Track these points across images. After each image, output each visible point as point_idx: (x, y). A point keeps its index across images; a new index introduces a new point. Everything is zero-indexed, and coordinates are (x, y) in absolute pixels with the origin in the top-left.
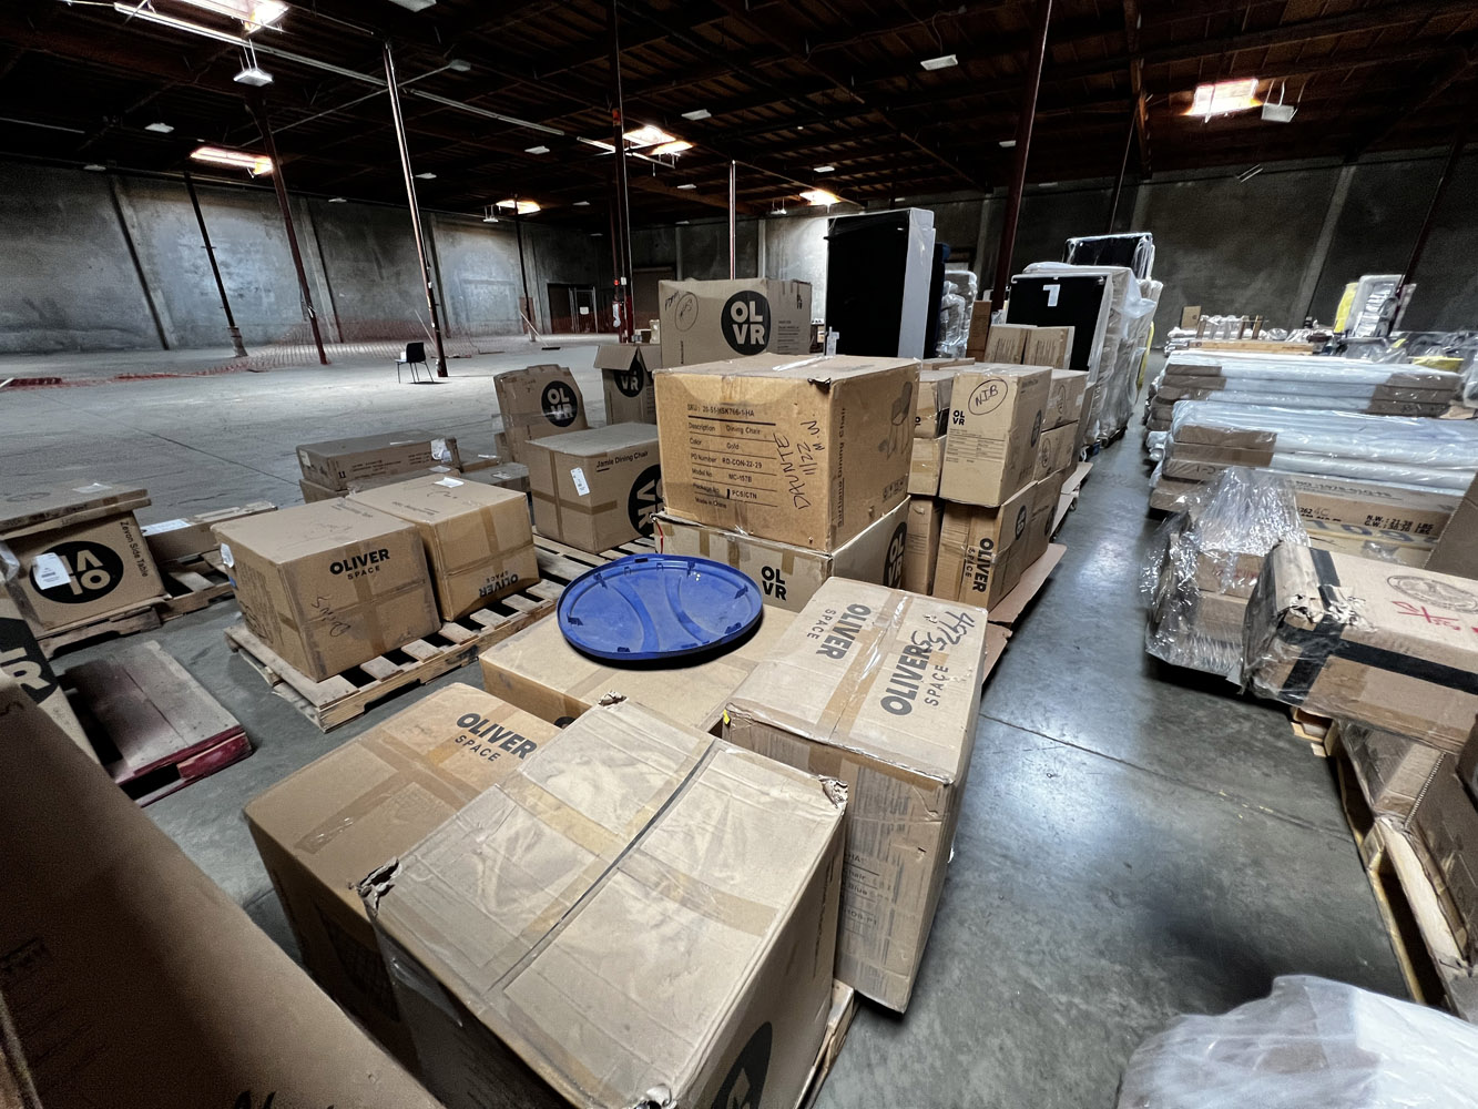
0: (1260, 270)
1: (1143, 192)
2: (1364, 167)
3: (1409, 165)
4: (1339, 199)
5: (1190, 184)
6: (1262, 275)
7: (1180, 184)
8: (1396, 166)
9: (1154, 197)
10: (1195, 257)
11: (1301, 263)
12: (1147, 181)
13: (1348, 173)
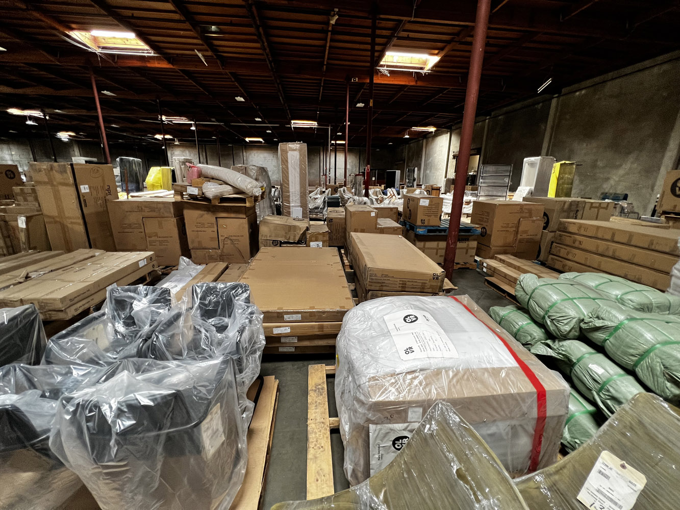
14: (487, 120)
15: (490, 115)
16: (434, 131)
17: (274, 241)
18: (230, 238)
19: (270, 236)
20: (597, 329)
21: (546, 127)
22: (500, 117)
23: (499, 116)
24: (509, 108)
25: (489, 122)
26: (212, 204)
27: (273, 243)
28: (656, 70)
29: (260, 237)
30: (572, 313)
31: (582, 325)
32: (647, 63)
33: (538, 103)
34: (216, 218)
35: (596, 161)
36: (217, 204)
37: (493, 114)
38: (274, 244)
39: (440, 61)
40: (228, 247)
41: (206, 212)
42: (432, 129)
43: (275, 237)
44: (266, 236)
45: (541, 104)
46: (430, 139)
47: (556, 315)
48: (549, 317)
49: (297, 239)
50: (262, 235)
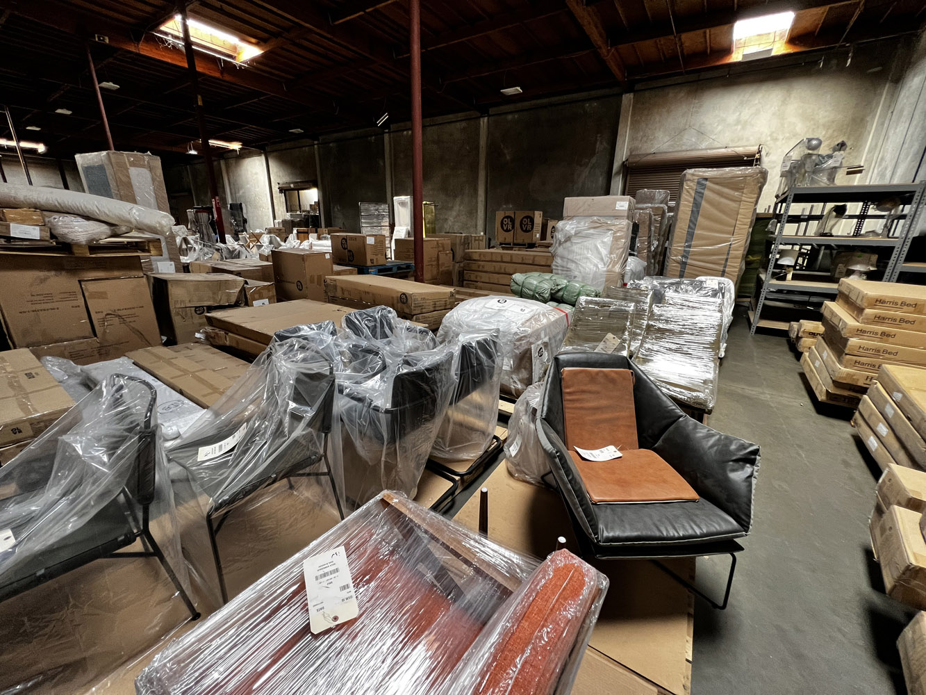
14: (316, 146)
15: (318, 140)
16: (238, 149)
17: (196, 307)
18: (120, 313)
19: (190, 301)
20: (559, 290)
21: (384, 162)
22: (331, 145)
23: (330, 143)
24: (340, 135)
25: (319, 147)
26: (77, 255)
27: (196, 311)
28: (458, 125)
29: (172, 307)
30: (546, 286)
31: (553, 292)
32: (451, 116)
33: (371, 136)
34: (80, 281)
36: (88, 255)
37: (320, 138)
38: (198, 312)
39: (263, 56)
40: (114, 330)
41: (53, 273)
42: (236, 146)
43: (200, 300)
44: (182, 301)
45: (373, 137)
46: (232, 161)
47: (540, 291)
48: (537, 293)
49: (233, 300)
50: (176, 302)
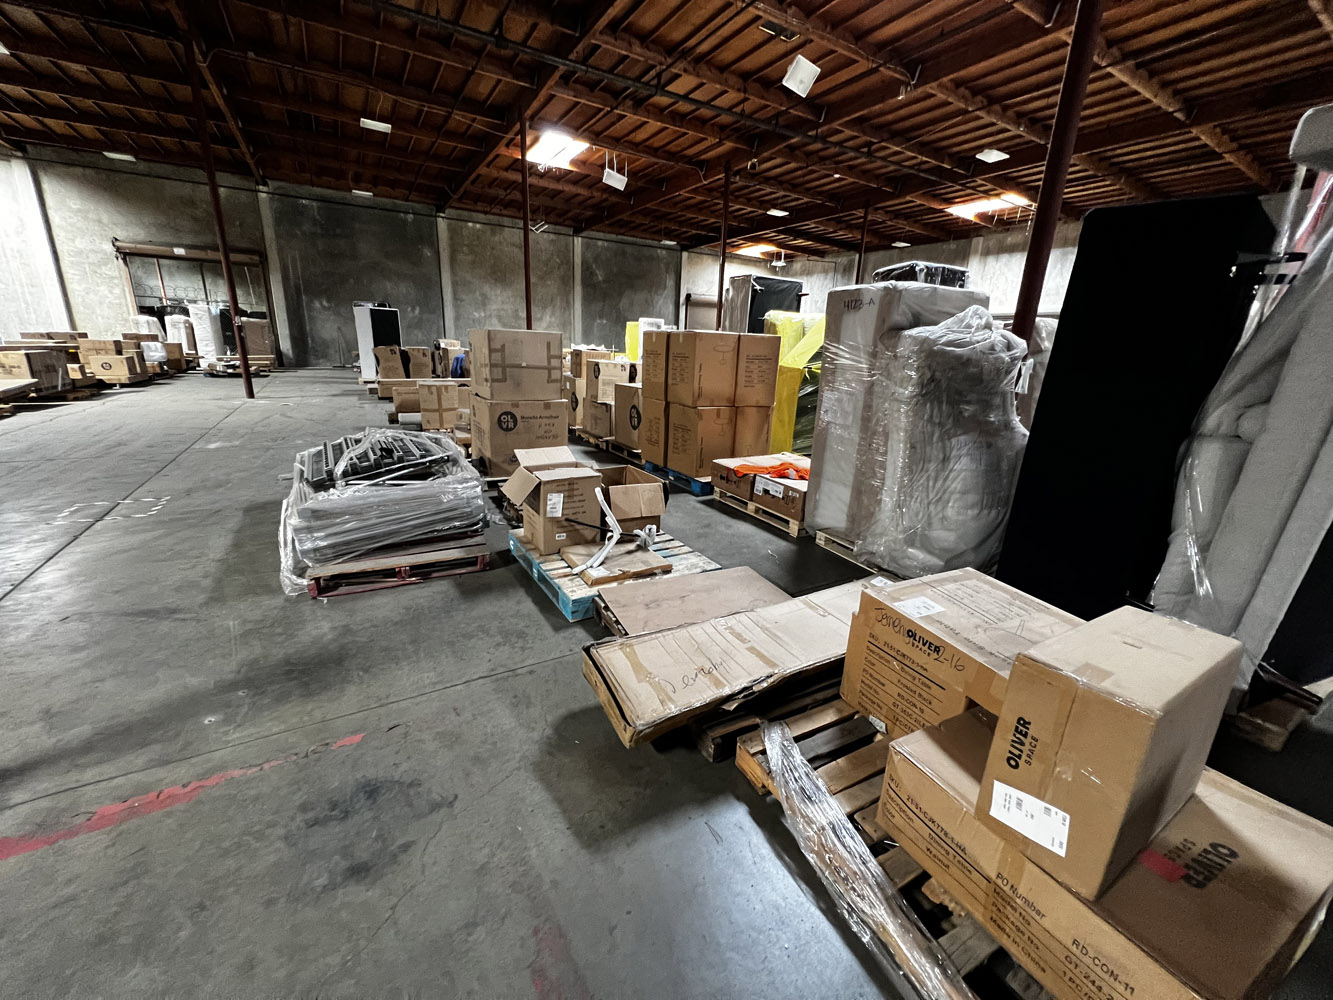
0: (546, 308)
1: (442, 224)
2: (586, 240)
3: (606, 244)
4: (578, 260)
5: (478, 226)
6: (549, 311)
7: (470, 224)
8: (600, 243)
9: (452, 231)
10: (499, 292)
11: (568, 305)
12: (442, 215)
13: (578, 241)
14: (262, 194)
15: (268, 185)
23: (301, 197)
25: (272, 199)
35: (517, 311)
